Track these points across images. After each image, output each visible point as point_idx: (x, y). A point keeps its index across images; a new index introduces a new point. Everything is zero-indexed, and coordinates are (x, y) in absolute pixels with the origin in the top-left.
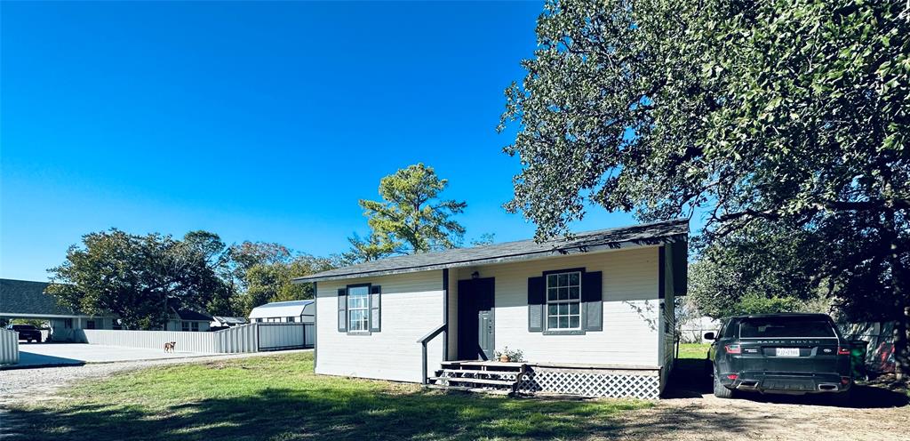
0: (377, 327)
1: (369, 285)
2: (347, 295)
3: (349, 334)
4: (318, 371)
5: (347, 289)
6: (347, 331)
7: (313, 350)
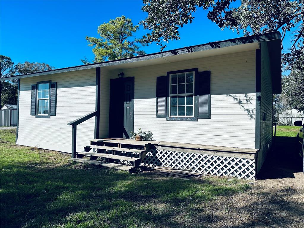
0: (54, 112)
1: (50, 82)
2: (37, 89)
3: (37, 117)
4: (18, 143)
5: (37, 85)
6: (35, 115)
7: (16, 127)
